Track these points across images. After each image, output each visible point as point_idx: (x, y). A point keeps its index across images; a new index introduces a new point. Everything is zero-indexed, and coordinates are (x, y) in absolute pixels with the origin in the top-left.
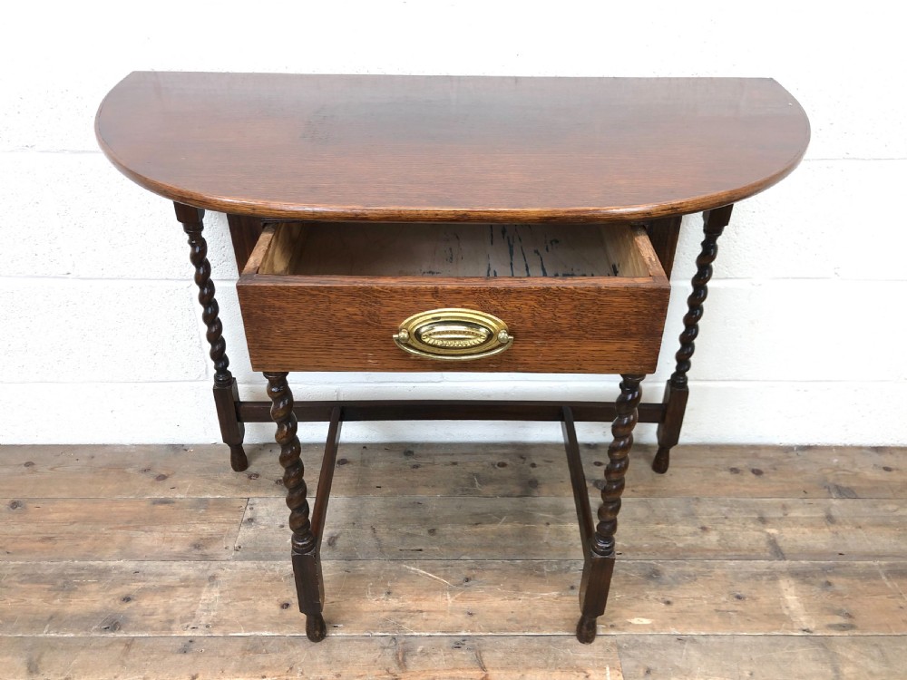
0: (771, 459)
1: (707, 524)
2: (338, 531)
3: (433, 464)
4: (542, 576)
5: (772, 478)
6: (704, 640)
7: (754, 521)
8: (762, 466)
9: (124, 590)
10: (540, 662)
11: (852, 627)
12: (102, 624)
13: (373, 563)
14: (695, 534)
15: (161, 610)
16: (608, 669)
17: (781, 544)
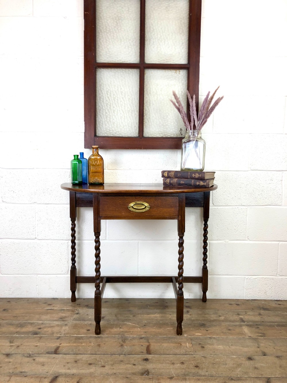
0: (242, 302)
1: (221, 315)
3: (135, 302)
4: (168, 325)
5: (242, 306)
6: (218, 338)
7: (236, 315)
8: (239, 303)
9: (39, 327)
10: (167, 342)
11: (264, 336)
12: (32, 333)
13: (116, 322)
14: (217, 317)
15: (50, 331)
16: (187, 343)
17: (244, 319)
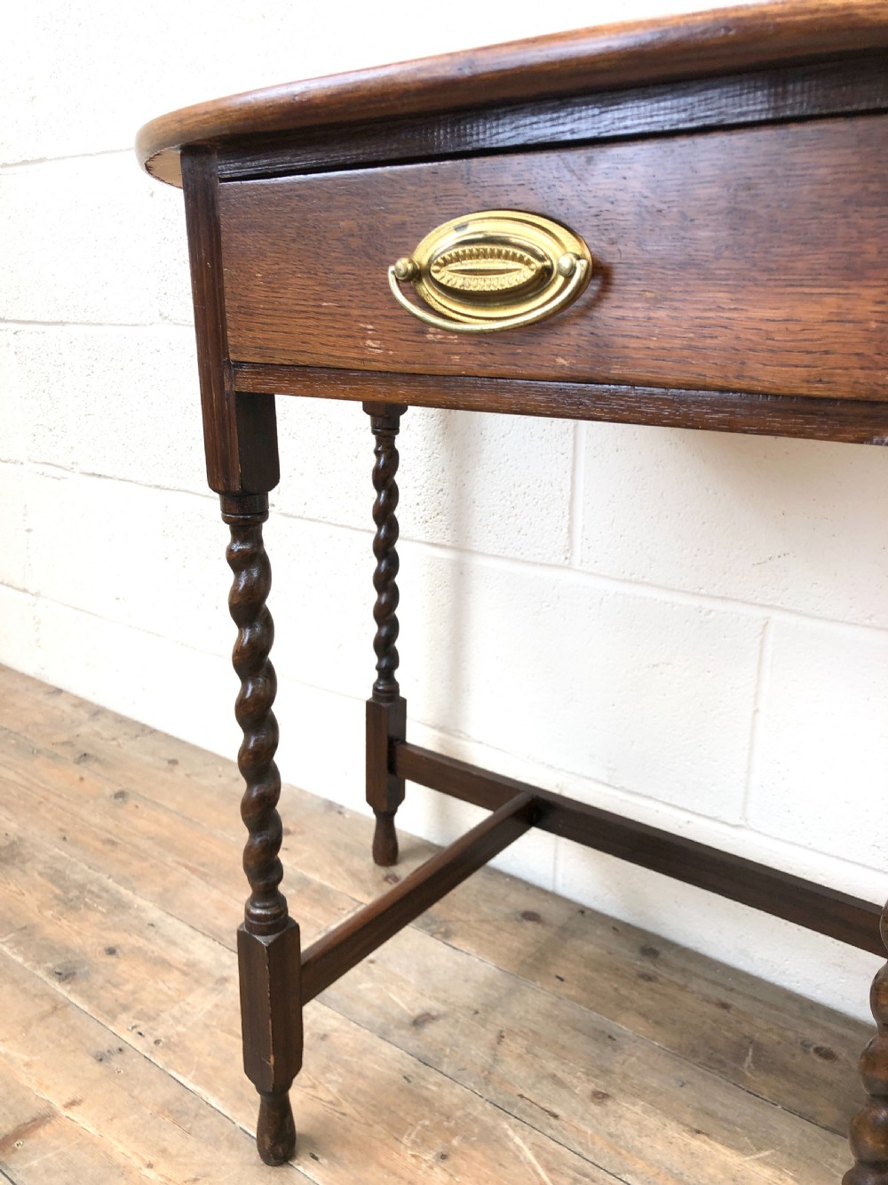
2: (442, 1008)
3: (683, 988)
9: (119, 939)
12: (59, 966)
13: (458, 1089)
15: (129, 987)
